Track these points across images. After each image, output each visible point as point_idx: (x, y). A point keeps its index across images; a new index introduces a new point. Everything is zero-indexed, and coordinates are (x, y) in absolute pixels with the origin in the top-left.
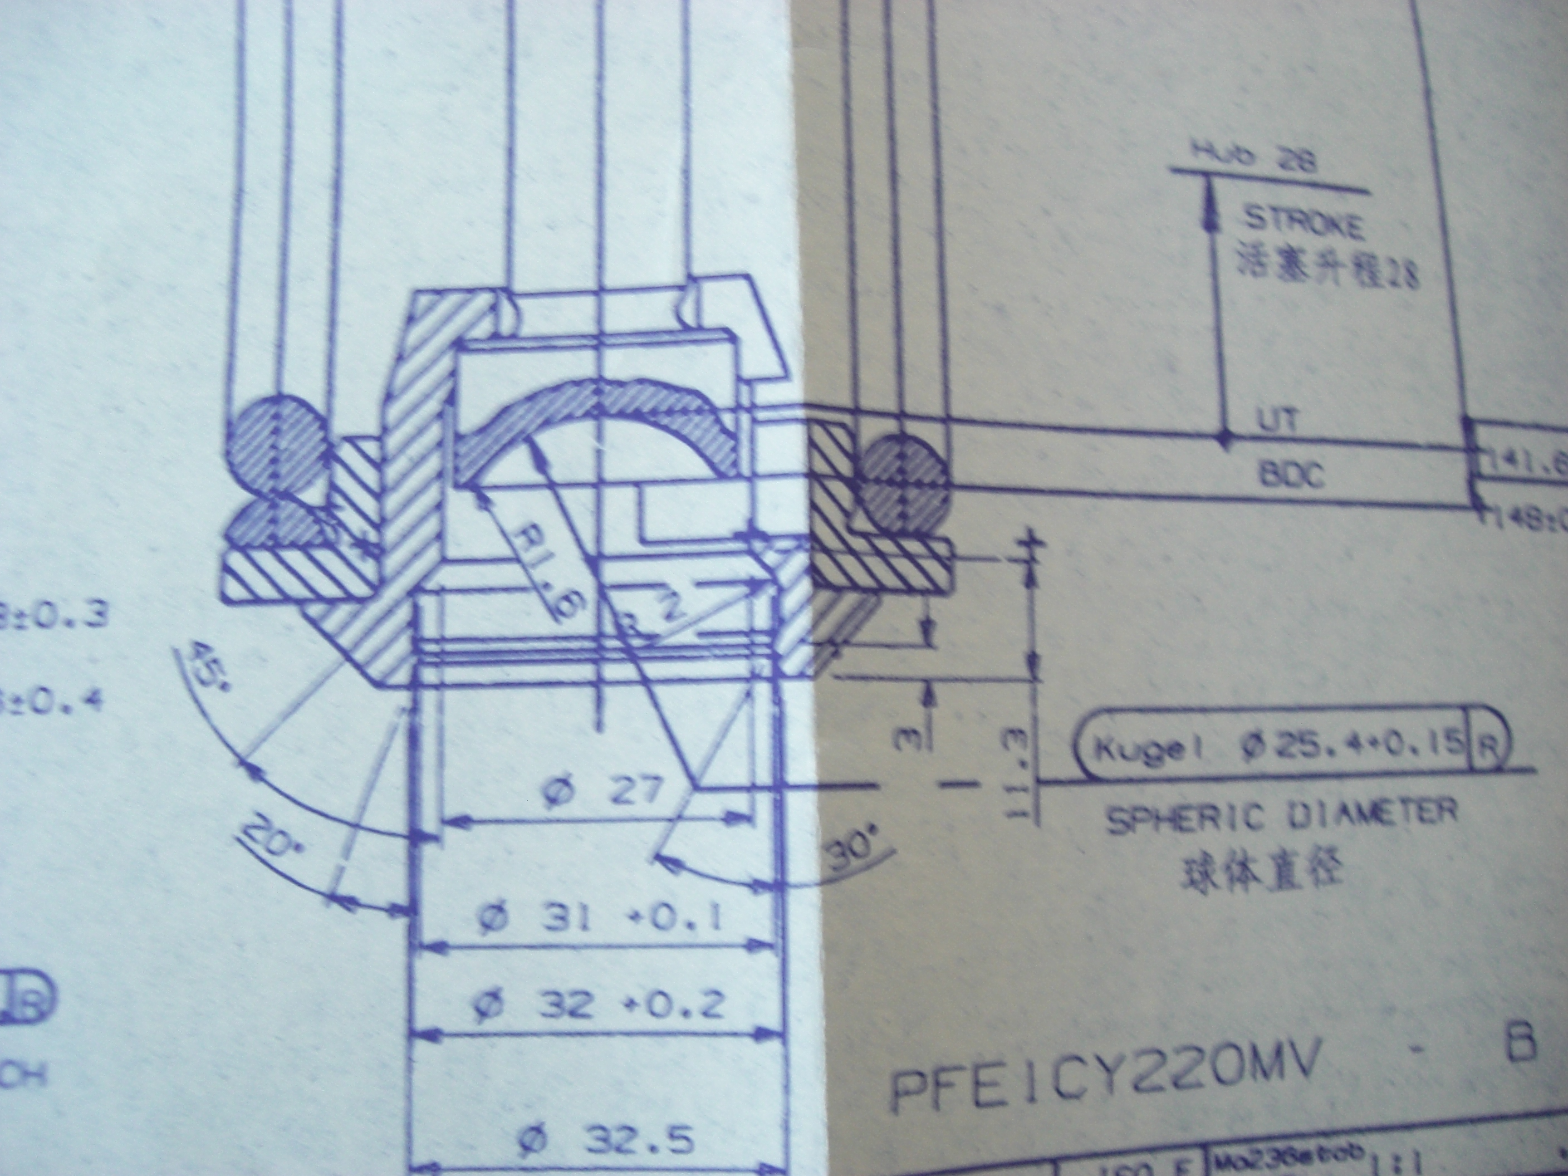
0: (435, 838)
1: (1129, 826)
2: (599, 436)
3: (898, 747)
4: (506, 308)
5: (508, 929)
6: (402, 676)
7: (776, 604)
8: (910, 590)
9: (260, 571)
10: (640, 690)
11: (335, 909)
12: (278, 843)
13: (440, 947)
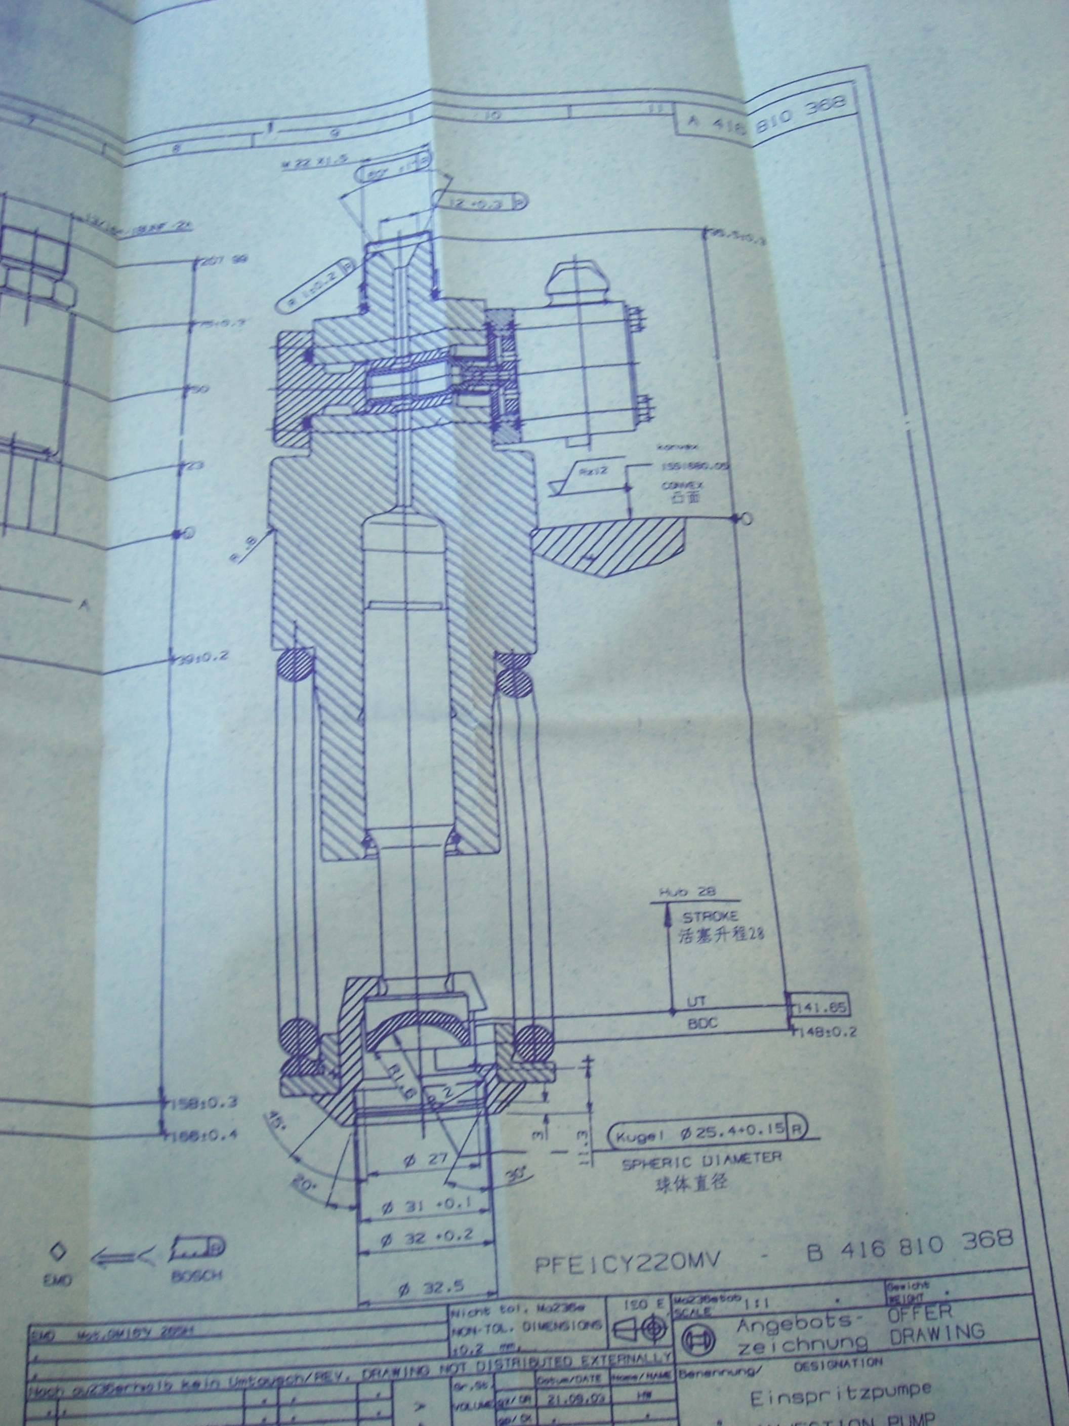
0: (366, 1181)
1: (632, 1167)
2: (419, 1031)
3: (534, 1138)
4: (382, 984)
5: (392, 1212)
6: (351, 1121)
7: (486, 1089)
8: (537, 1081)
9: (295, 1084)
10: (438, 1123)
11: (329, 1209)
12: (307, 1185)
13: (369, 1220)
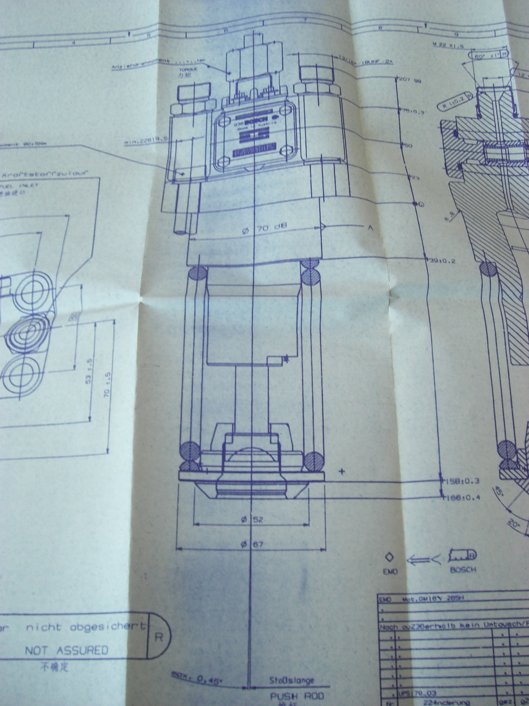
9: (507, 473)
11: (527, 537)
12: (515, 525)
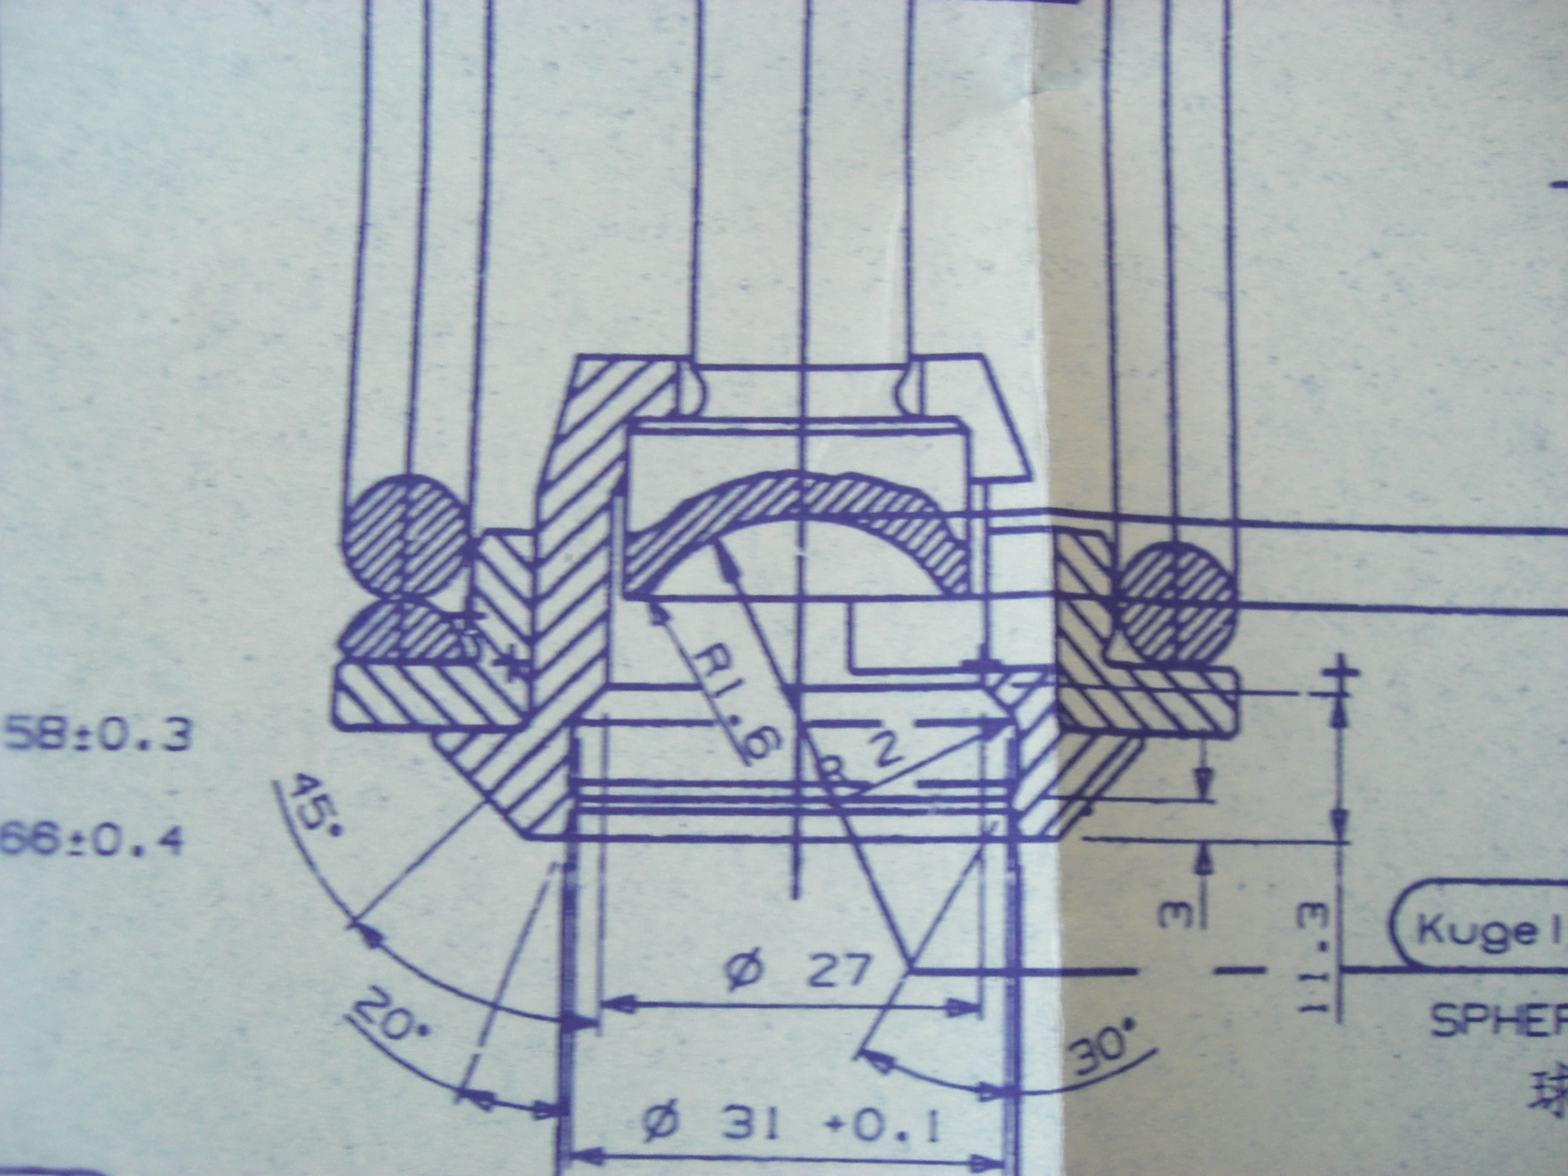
0: (592, 1023)
1: (1460, 1027)
2: (801, 541)
3: (1163, 924)
4: (690, 383)
5: (677, 1136)
6: (556, 824)
7: (1014, 748)
8: (1182, 732)
9: (382, 689)
10: (846, 850)
11: (467, 1105)
12: (398, 1024)
13: (595, 1156)
